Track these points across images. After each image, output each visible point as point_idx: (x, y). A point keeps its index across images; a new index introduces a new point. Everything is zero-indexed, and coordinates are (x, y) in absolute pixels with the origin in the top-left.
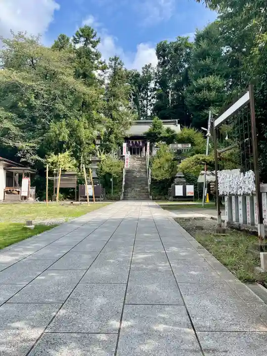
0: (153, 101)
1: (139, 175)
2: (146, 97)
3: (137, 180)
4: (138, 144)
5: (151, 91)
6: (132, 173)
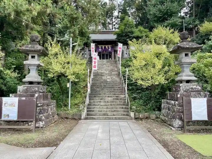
0: (117, 26)
1: (110, 78)
2: (111, 23)
3: (107, 85)
4: (107, 49)
5: (115, 18)
6: (101, 76)
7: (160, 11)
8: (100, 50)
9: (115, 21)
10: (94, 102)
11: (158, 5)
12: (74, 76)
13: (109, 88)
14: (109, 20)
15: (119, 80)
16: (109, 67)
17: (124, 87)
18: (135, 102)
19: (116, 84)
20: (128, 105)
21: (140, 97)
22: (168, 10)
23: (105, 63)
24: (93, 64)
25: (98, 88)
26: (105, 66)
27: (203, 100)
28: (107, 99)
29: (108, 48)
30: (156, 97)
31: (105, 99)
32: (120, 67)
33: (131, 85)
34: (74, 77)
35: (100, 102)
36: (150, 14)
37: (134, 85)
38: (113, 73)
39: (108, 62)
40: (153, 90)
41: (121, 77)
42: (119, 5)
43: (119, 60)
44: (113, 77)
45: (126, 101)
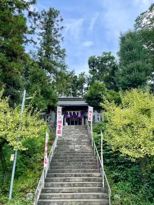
1: (79, 147)
2: (81, 94)
3: (75, 156)
4: (76, 115)
5: (85, 90)
6: (68, 144)
7: (128, 79)
8: (69, 116)
9: (85, 93)
10: (52, 186)
11: (126, 74)
12: (20, 142)
13: (78, 161)
14: (78, 92)
15: (91, 150)
16: (77, 133)
17: (99, 160)
18: (118, 186)
19: (87, 155)
20: (106, 192)
21: (124, 177)
22: (136, 78)
23: (73, 129)
24: (57, 129)
25: (62, 161)
26: (73, 132)
28: (73, 180)
29: (78, 114)
30: (149, 177)
31: (70, 180)
32: (92, 133)
33: (108, 157)
34: (20, 144)
35: (62, 185)
36: (119, 83)
37: (113, 157)
38: (83, 140)
39: (76, 128)
40: (144, 165)
41: (93, 145)
42: (88, 78)
43: (90, 126)
44: (82, 145)
45: (103, 183)
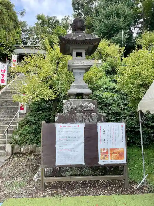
7: (105, 25)
11: (104, 19)
22: (114, 25)
27: (78, 126)
